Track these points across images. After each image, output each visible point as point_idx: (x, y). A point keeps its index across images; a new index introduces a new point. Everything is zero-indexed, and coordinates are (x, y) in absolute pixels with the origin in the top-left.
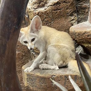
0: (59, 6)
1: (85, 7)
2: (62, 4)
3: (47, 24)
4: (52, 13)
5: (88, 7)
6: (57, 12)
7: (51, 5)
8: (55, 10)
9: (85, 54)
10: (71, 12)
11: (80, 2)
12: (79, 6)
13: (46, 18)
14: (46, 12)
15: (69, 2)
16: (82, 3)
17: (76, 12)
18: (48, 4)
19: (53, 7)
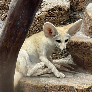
0: (53, 13)
1: (78, 17)
2: (57, 11)
3: (38, 29)
4: (46, 19)
5: (82, 17)
6: (50, 19)
7: (45, 11)
8: (48, 17)
9: (75, 64)
10: (64, 21)
11: (74, 12)
12: (73, 15)
13: (38, 23)
14: (39, 17)
15: (64, 10)
16: (75, 13)
17: (68, 22)
18: (42, 10)
19: (48, 14)
